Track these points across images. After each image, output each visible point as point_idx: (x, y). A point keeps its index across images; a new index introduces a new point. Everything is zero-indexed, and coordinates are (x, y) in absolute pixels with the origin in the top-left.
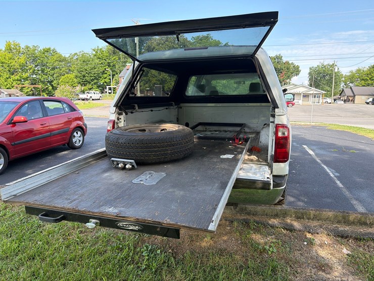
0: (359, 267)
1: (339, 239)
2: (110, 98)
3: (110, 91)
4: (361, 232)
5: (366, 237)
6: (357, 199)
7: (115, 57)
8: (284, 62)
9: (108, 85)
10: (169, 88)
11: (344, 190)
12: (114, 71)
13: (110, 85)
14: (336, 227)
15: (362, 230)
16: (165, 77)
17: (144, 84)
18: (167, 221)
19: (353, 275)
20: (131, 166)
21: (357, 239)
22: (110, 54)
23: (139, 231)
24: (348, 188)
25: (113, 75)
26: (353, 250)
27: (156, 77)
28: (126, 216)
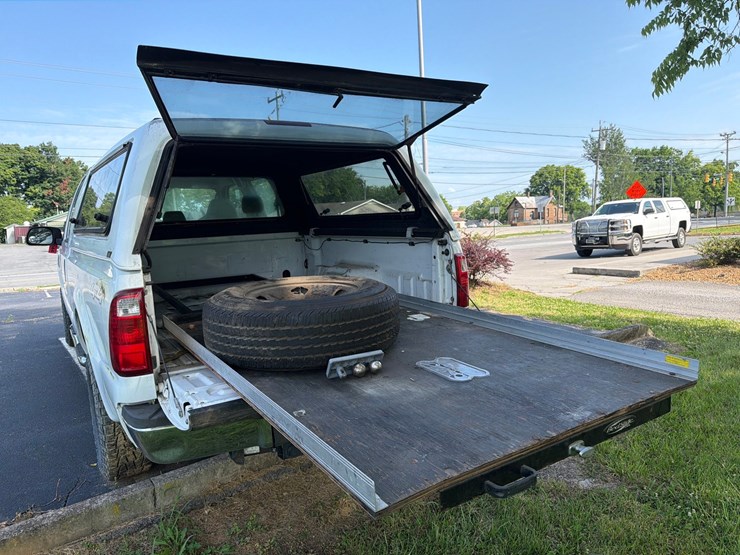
8: (63, 158)
20: (380, 364)
28: (614, 410)
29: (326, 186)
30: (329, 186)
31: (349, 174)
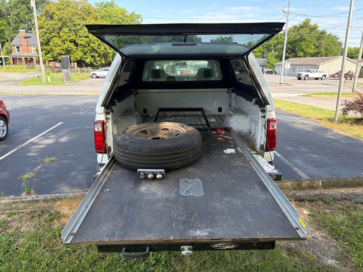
0: (320, 223)
1: (298, 203)
4: (312, 194)
5: (316, 198)
6: (296, 166)
7: (2, 22)
11: (283, 159)
12: (4, 38)
14: (294, 193)
15: (312, 193)
16: (71, 46)
18: (261, 236)
19: (318, 231)
20: (161, 176)
21: (310, 201)
23: (235, 249)
24: (285, 157)
25: (3, 43)
26: (311, 211)
27: (60, 46)
28: (221, 238)
29: (316, 47)
30: (317, 47)
31: (333, 40)
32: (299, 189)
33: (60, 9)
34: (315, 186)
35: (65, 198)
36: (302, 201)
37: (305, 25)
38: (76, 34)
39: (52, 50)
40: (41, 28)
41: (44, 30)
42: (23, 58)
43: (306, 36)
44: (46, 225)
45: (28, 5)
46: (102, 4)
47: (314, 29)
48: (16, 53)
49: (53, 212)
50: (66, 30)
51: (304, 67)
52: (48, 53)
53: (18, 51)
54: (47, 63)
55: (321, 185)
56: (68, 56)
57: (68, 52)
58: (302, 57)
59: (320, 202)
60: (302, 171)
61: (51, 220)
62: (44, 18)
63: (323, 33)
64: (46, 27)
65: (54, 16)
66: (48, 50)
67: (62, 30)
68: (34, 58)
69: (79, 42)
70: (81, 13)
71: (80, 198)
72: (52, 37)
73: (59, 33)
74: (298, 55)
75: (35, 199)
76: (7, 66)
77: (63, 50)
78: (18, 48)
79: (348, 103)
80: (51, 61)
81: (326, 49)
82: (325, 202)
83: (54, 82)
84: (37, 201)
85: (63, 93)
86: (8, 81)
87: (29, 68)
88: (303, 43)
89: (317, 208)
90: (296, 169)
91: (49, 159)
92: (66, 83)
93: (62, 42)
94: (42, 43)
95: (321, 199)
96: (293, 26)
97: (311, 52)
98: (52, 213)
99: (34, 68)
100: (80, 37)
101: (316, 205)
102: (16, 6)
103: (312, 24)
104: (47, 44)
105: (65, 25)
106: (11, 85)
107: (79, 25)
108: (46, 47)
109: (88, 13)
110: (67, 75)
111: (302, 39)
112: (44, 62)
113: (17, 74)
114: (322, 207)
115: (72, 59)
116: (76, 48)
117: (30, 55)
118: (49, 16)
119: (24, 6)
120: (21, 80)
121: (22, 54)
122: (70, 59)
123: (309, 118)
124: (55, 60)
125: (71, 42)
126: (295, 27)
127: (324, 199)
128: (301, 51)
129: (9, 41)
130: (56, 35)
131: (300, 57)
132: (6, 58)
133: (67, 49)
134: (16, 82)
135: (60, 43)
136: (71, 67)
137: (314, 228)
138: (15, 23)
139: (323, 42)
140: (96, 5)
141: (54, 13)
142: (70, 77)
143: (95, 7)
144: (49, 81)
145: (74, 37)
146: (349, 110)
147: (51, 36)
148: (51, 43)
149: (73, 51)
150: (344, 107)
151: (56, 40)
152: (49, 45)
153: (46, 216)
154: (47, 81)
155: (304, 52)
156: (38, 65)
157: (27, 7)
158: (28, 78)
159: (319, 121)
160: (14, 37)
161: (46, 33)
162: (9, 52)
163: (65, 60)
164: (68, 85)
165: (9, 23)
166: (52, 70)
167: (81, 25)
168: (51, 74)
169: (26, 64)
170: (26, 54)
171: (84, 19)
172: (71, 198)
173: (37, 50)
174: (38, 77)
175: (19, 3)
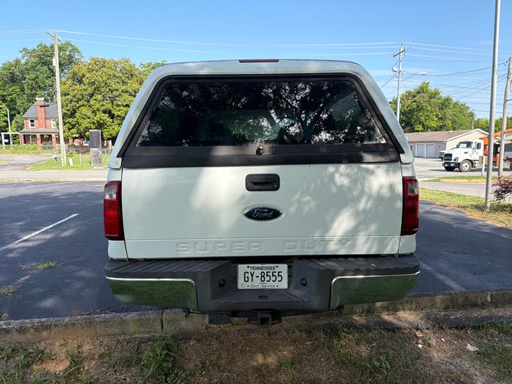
1: (456, 331)
2: (8, 151)
3: (7, 141)
4: (476, 317)
5: (485, 323)
7: (14, 88)
9: (3, 131)
10: (111, 135)
12: (15, 109)
13: (6, 131)
14: (445, 315)
15: (476, 314)
16: (104, 118)
17: (70, 129)
19: (499, 381)
22: (6, 82)
25: (12, 117)
26: (480, 345)
27: (89, 118)
29: (439, 118)
30: (441, 118)
31: (462, 109)
32: (453, 307)
33: (93, 70)
34: (479, 302)
35: (56, 326)
36: (462, 329)
37: (422, 90)
38: (112, 102)
39: (78, 123)
40: (65, 94)
41: (69, 97)
42: (38, 135)
43: (425, 104)
44: (17, 375)
45: (50, 66)
46: (149, 64)
47: (434, 95)
48: (28, 128)
49: (32, 351)
50: (99, 97)
51: (425, 144)
52: (73, 128)
53: (33, 125)
54: (71, 141)
55: (490, 300)
56: (100, 131)
57: (100, 125)
58: (421, 131)
59: (492, 330)
60: (453, 280)
61: (28, 366)
62: (70, 82)
63: (448, 100)
64: (72, 94)
65: (84, 79)
66: (74, 123)
67: (94, 97)
68: (53, 135)
69: (116, 113)
70: (121, 75)
71: (81, 324)
72: (80, 107)
73: (88, 101)
74: (416, 129)
75: (4, 327)
76: (15, 145)
77: (94, 123)
78: (32, 121)
79: (502, 182)
80: (76, 138)
81: (454, 122)
82: (501, 330)
83: (78, 166)
84: (7, 331)
85: (88, 179)
86: (13, 165)
87: (45, 148)
88: (421, 114)
89: (489, 340)
90: (442, 277)
91: (46, 265)
92: (95, 167)
93: (93, 112)
94: (64, 115)
95: (494, 325)
96: (407, 92)
97: (433, 125)
98: (31, 353)
99: (52, 148)
100: (118, 105)
101: (486, 334)
102: (33, 68)
103: (432, 88)
104: (72, 115)
105: (98, 91)
106: (17, 170)
107: (117, 90)
108: (71, 120)
109: (130, 76)
110: (97, 155)
111: (420, 108)
112: (66, 141)
113: (28, 156)
114: (497, 339)
115: (105, 136)
116: (111, 120)
117: (49, 130)
118: (77, 79)
119: (45, 68)
120: (31, 164)
121: (38, 129)
122: (102, 135)
123: (445, 206)
124: (82, 137)
125: (104, 112)
126: (409, 93)
127: (500, 325)
128: (419, 124)
129: (22, 113)
130: (85, 103)
131: (418, 131)
132: (16, 136)
133: (98, 122)
134: (24, 166)
135: (89, 114)
136: (103, 146)
137: (491, 377)
138: (31, 90)
139: (449, 112)
140: (142, 66)
141: (83, 76)
142: (100, 159)
143: (140, 69)
144: (71, 164)
145: (109, 106)
146: (505, 192)
147: (78, 105)
148: (77, 115)
149: (106, 124)
150: (498, 187)
151: (84, 110)
152: (75, 117)
153: (20, 358)
154: (68, 164)
155: (423, 126)
156: (57, 145)
157: (50, 69)
158: (42, 161)
159: (462, 210)
160: (28, 108)
161: (72, 101)
162: (20, 127)
163: (94, 135)
164: (97, 170)
165: (23, 90)
166: (76, 150)
167: (120, 91)
168: (75, 155)
169: (42, 142)
170: (42, 130)
171: (123, 82)
172: (66, 325)
173: (58, 124)
174: (56, 158)
175: (39, 64)
